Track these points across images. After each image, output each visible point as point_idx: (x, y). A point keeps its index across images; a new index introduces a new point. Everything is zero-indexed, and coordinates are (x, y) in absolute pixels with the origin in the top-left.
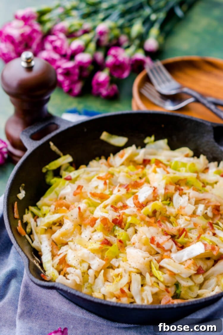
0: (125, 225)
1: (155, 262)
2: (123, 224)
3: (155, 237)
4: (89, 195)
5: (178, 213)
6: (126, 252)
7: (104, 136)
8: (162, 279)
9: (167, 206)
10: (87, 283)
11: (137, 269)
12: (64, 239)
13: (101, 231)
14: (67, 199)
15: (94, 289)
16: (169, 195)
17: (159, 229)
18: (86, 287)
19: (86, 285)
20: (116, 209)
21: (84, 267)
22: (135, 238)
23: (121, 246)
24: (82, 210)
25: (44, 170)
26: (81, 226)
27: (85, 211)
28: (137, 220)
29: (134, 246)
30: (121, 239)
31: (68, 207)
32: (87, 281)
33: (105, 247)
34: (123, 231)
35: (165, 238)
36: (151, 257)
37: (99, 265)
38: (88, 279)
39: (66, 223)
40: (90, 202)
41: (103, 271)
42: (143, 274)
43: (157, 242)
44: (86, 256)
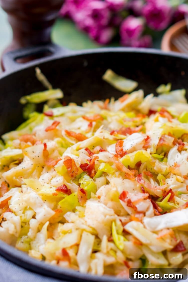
0: (95, 173)
1: (119, 223)
2: (93, 172)
3: (128, 192)
4: (63, 133)
5: (169, 171)
6: (85, 205)
7: (109, 75)
8: (121, 247)
9: (157, 161)
10: (26, 237)
11: (94, 229)
12: (18, 180)
13: (62, 175)
14: (37, 135)
15: (32, 246)
16: (165, 149)
17: (136, 185)
18: (22, 241)
19: (24, 238)
20: (90, 154)
21: (27, 215)
22: (102, 190)
23: (82, 197)
24: (48, 148)
25: (23, 101)
26: (43, 168)
27: (53, 150)
28: (111, 169)
29: (99, 200)
30: (85, 188)
31: (33, 143)
32: (26, 234)
33: (61, 194)
34: (92, 179)
35: (141, 196)
36: (116, 216)
37: (45, 215)
38: (28, 232)
39: (25, 161)
40: (63, 142)
41: (48, 223)
42: (100, 236)
43: (128, 198)
44: (32, 201)
